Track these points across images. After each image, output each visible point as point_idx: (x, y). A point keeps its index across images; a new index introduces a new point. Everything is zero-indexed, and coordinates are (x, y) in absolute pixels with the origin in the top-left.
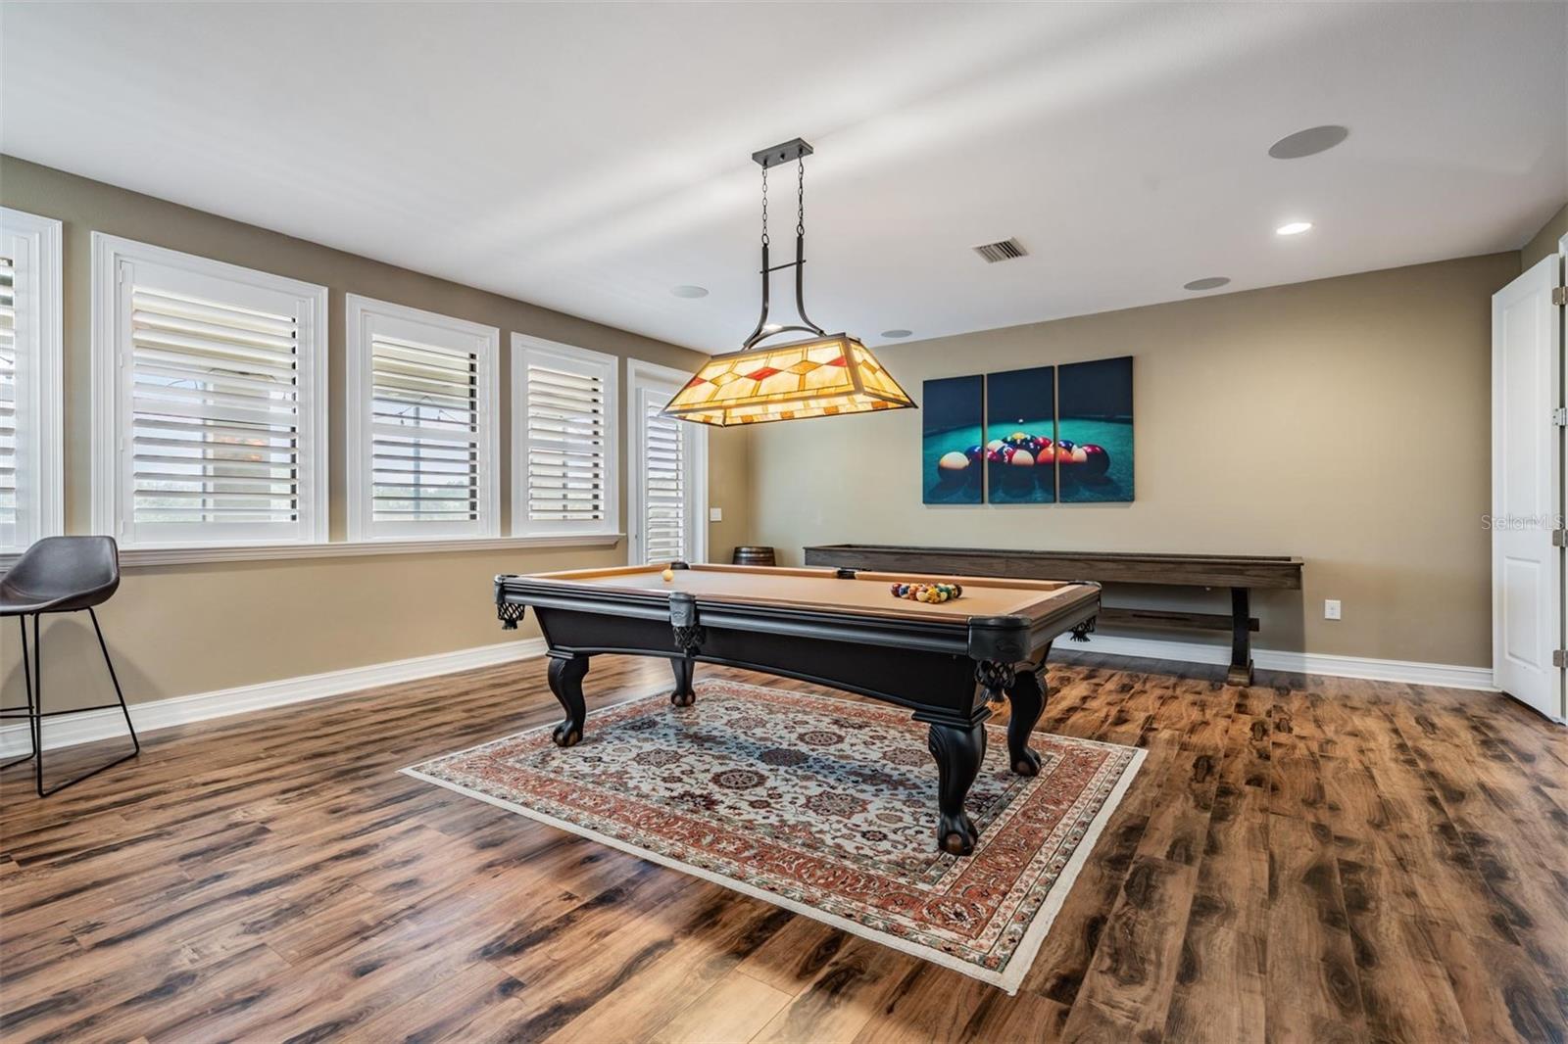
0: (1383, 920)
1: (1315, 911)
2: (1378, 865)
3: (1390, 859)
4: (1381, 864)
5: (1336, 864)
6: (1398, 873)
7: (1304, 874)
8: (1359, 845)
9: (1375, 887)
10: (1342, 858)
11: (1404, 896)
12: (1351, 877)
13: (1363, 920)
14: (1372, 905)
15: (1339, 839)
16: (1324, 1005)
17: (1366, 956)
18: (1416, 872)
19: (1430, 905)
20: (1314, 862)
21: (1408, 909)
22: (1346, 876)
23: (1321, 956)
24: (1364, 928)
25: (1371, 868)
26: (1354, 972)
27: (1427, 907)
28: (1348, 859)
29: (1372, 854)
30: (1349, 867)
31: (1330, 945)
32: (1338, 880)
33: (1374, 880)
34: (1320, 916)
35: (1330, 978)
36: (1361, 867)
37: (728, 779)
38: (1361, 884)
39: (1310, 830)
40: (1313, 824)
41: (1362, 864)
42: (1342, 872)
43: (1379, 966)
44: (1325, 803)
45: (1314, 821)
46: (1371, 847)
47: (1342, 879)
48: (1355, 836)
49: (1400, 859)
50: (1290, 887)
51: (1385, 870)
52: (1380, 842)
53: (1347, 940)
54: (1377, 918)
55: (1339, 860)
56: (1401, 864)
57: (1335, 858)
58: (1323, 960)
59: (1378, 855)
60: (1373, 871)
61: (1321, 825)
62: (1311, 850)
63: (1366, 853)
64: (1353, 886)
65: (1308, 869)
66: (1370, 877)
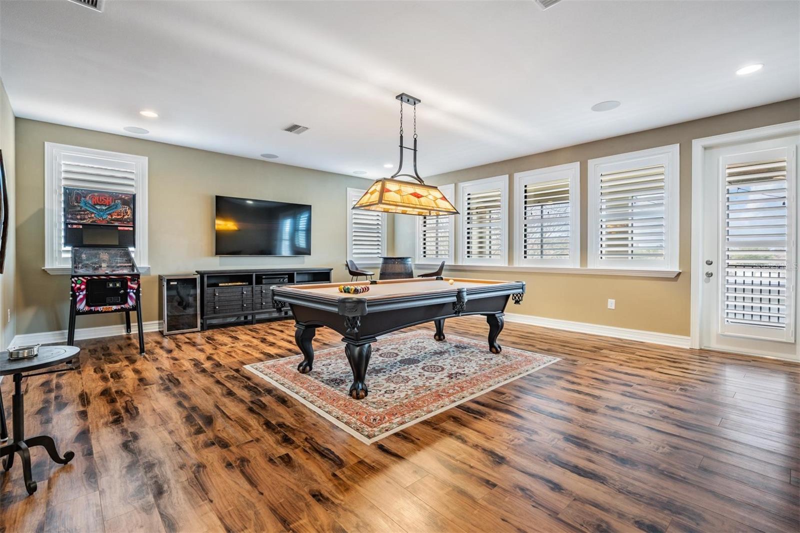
0: (178, 417)
1: (200, 408)
2: (189, 439)
3: (185, 446)
4: (187, 440)
5: (206, 430)
6: (179, 440)
7: (214, 419)
8: (202, 446)
9: (186, 428)
10: (205, 434)
11: (174, 430)
12: (196, 427)
13: (185, 413)
14: (184, 420)
15: (213, 444)
16: (185, 390)
17: (180, 404)
18: (171, 445)
19: (163, 432)
20: (214, 426)
21: (171, 426)
22: (198, 426)
23: (192, 399)
24: (183, 411)
25: (191, 436)
26: (181, 399)
27: (164, 430)
28: (202, 435)
29: (194, 444)
30: (199, 431)
31: (191, 402)
32: (200, 422)
33: (187, 430)
34: (198, 408)
35: (186, 395)
36: (195, 434)
37: (393, 355)
38: (191, 426)
39: (227, 441)
40: (230, 446)
41: (196, 436)
42: (201, 428)
43: (175, 404)
44: (236, 466)
45: (231, 448)
46: (196, 448)
47: (199, 424)
48: (206, 450)
49: (180, 448)
50: (214, 411)
51: (185, 438)
52: (193, 455)
53: (187, 405)
54: (180, 416)
55: (205, 432)
56: (179, 446)
57: (207, 432)
58: (190, 398)
59: (191, 445)
60: (190, 435)
61: (225, 448)
62: (219, 430)
63: (196, 442)
64: (194, 423)
65: (214, 422)
66: (189, 432)
